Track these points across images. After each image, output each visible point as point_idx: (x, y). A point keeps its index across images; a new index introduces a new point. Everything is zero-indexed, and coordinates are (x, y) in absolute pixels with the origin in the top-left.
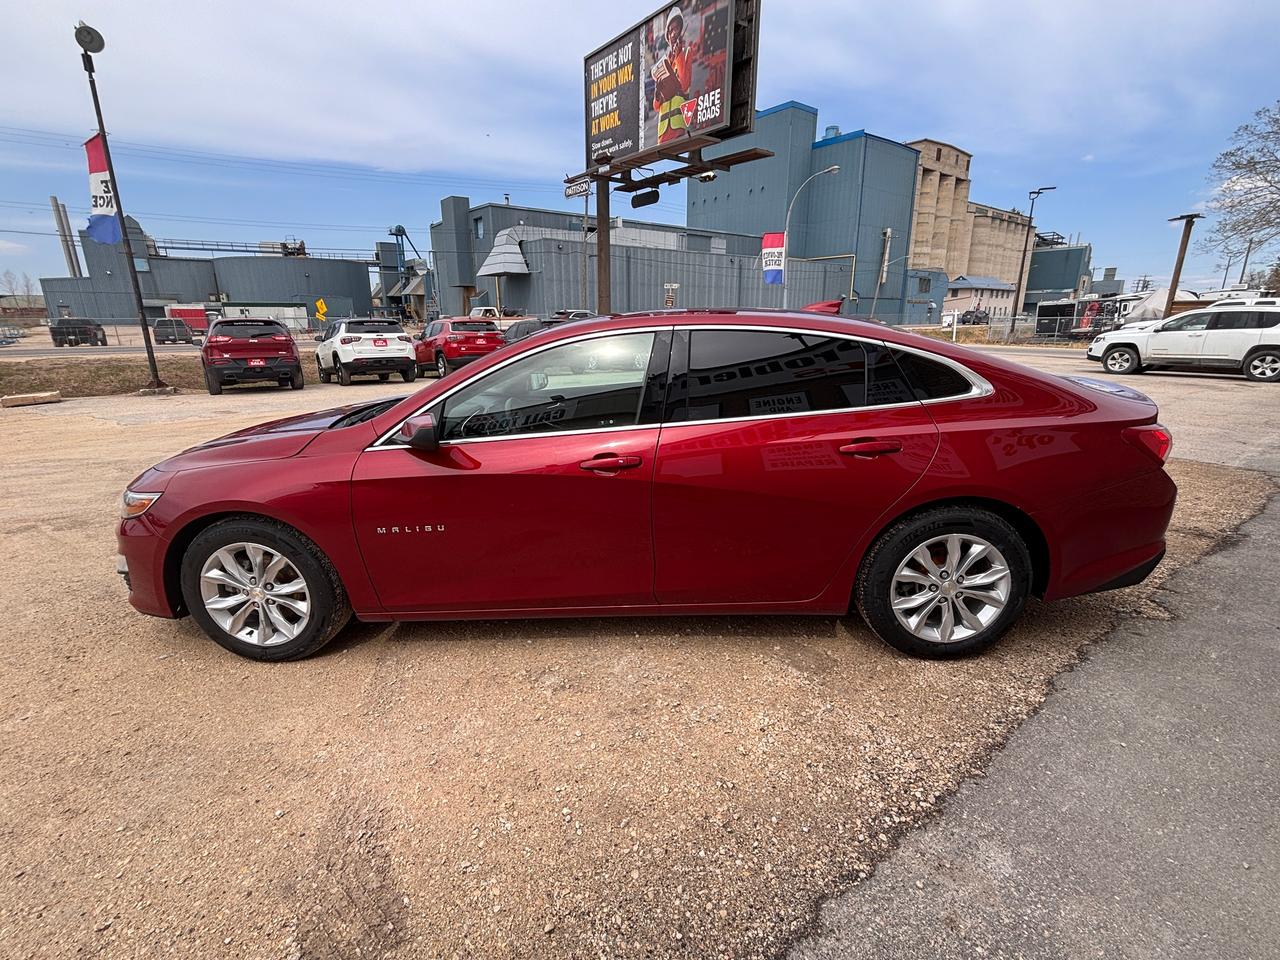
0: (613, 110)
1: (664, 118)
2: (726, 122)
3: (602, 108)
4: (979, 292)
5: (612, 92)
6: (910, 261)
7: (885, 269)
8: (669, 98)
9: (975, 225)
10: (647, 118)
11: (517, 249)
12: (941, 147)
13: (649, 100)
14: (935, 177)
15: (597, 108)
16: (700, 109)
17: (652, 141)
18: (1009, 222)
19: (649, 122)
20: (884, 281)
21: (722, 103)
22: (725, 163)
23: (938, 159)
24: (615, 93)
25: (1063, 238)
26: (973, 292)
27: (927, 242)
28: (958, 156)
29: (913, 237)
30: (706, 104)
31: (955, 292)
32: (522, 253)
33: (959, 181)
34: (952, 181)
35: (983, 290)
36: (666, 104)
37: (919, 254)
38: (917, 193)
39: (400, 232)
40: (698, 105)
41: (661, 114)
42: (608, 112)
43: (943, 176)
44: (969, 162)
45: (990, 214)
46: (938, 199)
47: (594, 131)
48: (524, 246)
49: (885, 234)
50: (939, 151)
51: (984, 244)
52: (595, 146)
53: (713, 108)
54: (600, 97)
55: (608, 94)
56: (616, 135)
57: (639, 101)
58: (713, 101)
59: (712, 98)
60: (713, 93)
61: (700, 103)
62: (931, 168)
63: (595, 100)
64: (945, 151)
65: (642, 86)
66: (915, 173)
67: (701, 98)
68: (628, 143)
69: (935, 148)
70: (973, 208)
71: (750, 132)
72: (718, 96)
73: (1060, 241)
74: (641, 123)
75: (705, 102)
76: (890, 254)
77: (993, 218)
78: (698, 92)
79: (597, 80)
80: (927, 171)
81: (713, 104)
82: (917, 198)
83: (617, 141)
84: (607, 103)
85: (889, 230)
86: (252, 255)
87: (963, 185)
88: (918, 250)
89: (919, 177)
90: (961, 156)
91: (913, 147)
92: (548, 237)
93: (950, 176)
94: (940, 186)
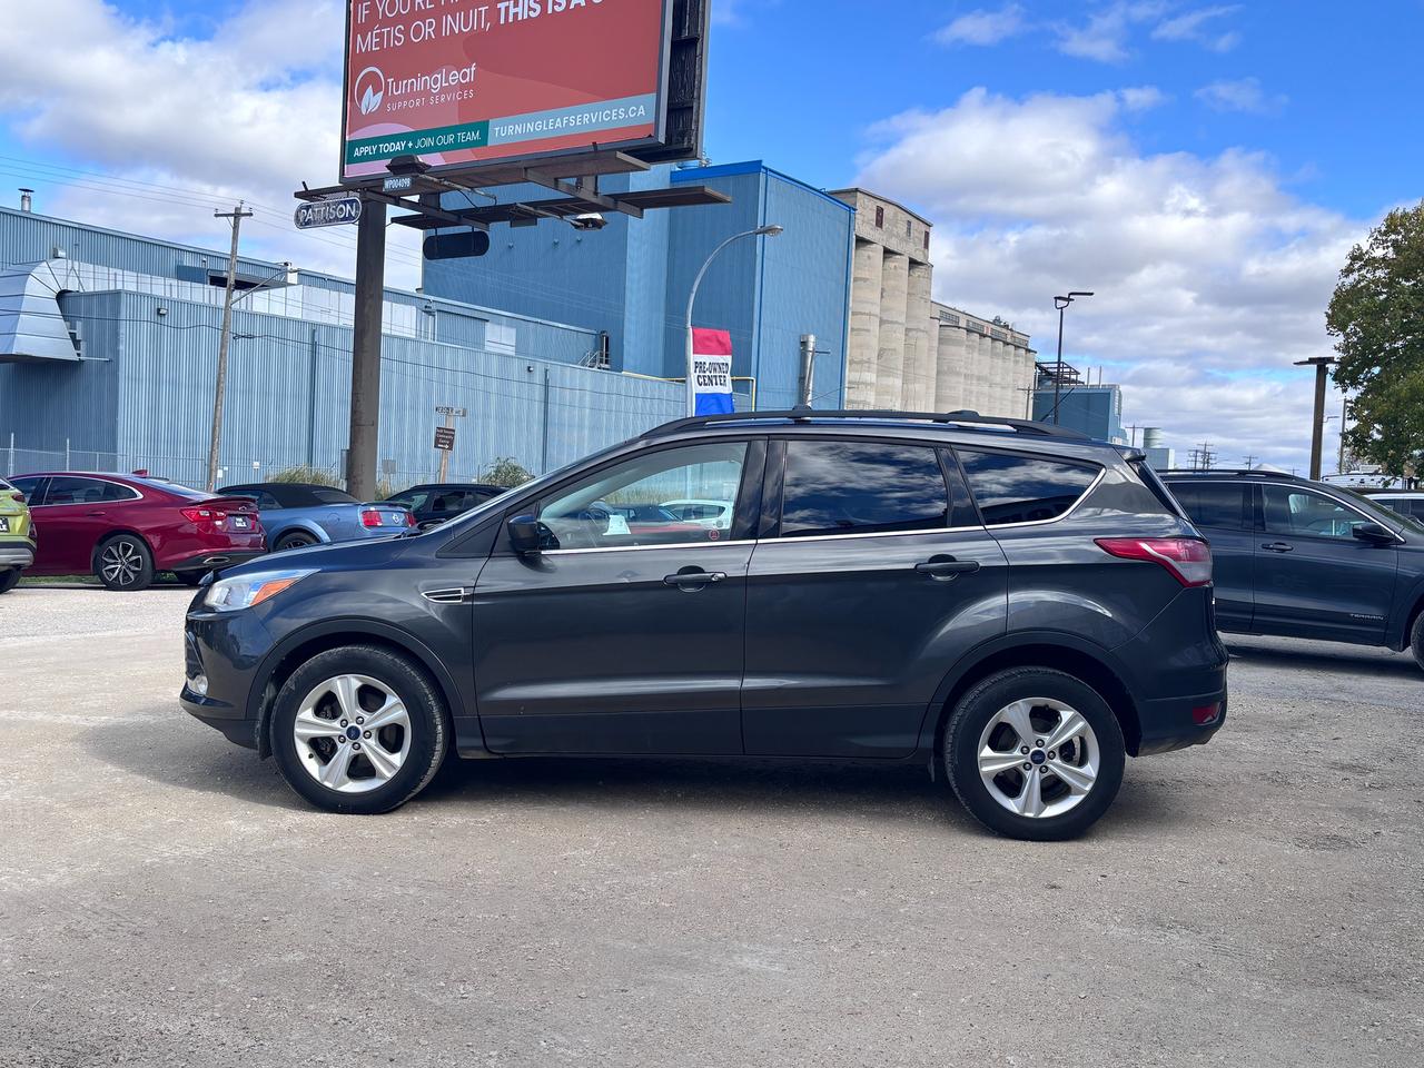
2: (661, 135)
6: (848, 394)
9: (942, 340)
11: (54, 308)
12: (881, 205)
14: (876, 253)
18: (994, 340)
23: (879, 223)
25: (1077, 373)
27: (869, 362)
28: (909, 223)
29: (849, 353)
32: (65, 318)
33: (913, 263)
34: (902, 263)
38: (852, 278)
43: (888, 253)
44: (927, 234)
45: (963, 323)
48: (69, 302)
49: (804, 344)
50: (880, 211)
62: (868, 237)
64: (889, 211)
69: (874, 204)
70: (937, 312)
73: (1073, 377)
77: (969, 331)
80: (862, 242)
82: (852, 286)
85: (811, 338)
87: (918, 272)
88: (856, 377)
90: (915, 223)
92: (132, 287)
93: (900, 254)
94: (885, 269)
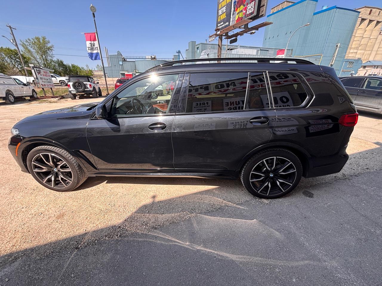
0: (224, 13)
1: (238, 13)
2: (255, 14)
3: (222, 12)
4: (376, 67)
5: (225, 6)
6: (346, 56)
7: (334, 59)
8: (239, 7)
10: (233, 14)
11: (207, 56)
12: (372, 9)
13: (234, 8)
14: (366, 22)
15: (220, 12)
16: (248, 9)
17: (234, 22)
19: (234, 16)
20: (333, 63)
21: (254, 6)
22: (256, 28)
23: (370, 14)
24: (225, 7)
26: (373, 67)
29: (350, 46)
30: (250, 7)
31: (365, 67)
33: (378, 22)
34: (375, 23)
35: (378, 66)
36: (239, 9)
37: (352, 53)
38: (356, 29)
39: (179, 52)
40: (247, 8)
41: (237, 12)
42: (223, 13)
43: (370, 21)
46: (366, 30)
47: (219, 20)
48: (209, 55)
49: (337, 46)
50: (371, 10)
52: (219, 25)
53: (252, 8)
54: (221, 8)
55: (224, 7)
56: (224, 21)
57: (231, 9)
58: (252, 6)
59: (251, 5)
60: (252, 3)
61: (248, 7)
62: (365, 18)
63: (220, 9)
64: (374, 10)
65: (233, 3)
66: (356, 21)
67: (248, 5)
68: (227, 23)
69: (370, 9)
71: (264, 16)
72: (253, 4)
74: (232, 16)
75: (249, 6)
76: (337, 53)
78: (248, 3)
79: (221, 3)
80: (363, 20)
81: (252, 7)
82: (355, 31)
83: (225, 23)
84: (223, 10)
85: (339, 44)
86: (144, 59)
87: (380, 24)
88: (352, 51)
89: (358, 23)
91: (358, 10)
93: (374, 21)
94: (368, 25)
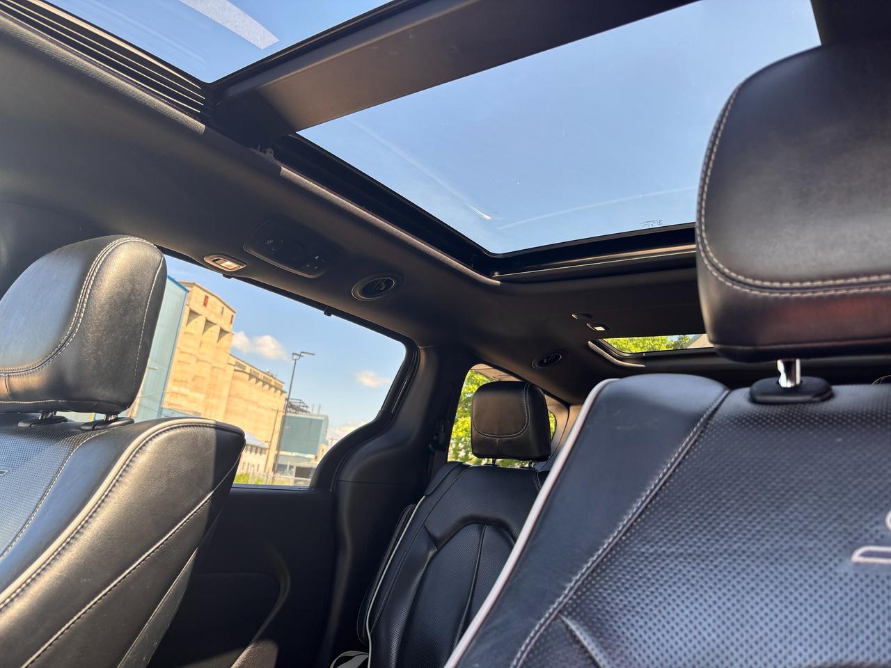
6: (167, 399)
9: (234, 378)
12: (208, 295)
14: (200, 321)
18: (264, 383)
23: (205, 304)
25: (307, 407)
27: (186, 382)
28: (223, 308)
29: (171, 375)
33: (223, 332)
34: (214, 331)
37: (177, 393)
38: (181, 331)
43: (208, 323)
44: (233, 316)
45: (248, 370)
46: (201, 343)
50: (207, 297)
51: (241, 398)
62: (197, 311)
64: (211, 299)
66: (182, 310)
70: (233, 361)
73: (305, 409)
77: (251, 376)
80: (193, 314)
82: (180, 336)
87: (227, 336)
88: (175, 389)
89: (185, 317)
90: (226, 308)
93: (215, 324)
94: (204, 331)
